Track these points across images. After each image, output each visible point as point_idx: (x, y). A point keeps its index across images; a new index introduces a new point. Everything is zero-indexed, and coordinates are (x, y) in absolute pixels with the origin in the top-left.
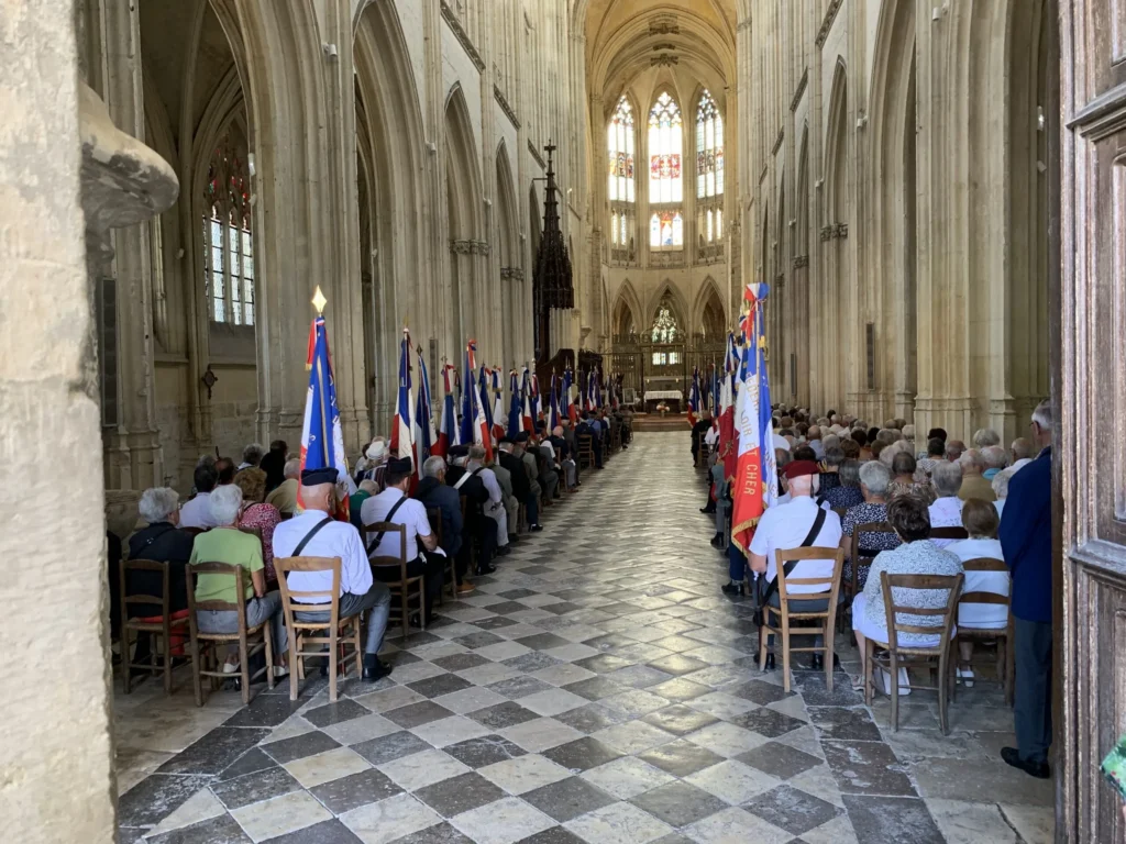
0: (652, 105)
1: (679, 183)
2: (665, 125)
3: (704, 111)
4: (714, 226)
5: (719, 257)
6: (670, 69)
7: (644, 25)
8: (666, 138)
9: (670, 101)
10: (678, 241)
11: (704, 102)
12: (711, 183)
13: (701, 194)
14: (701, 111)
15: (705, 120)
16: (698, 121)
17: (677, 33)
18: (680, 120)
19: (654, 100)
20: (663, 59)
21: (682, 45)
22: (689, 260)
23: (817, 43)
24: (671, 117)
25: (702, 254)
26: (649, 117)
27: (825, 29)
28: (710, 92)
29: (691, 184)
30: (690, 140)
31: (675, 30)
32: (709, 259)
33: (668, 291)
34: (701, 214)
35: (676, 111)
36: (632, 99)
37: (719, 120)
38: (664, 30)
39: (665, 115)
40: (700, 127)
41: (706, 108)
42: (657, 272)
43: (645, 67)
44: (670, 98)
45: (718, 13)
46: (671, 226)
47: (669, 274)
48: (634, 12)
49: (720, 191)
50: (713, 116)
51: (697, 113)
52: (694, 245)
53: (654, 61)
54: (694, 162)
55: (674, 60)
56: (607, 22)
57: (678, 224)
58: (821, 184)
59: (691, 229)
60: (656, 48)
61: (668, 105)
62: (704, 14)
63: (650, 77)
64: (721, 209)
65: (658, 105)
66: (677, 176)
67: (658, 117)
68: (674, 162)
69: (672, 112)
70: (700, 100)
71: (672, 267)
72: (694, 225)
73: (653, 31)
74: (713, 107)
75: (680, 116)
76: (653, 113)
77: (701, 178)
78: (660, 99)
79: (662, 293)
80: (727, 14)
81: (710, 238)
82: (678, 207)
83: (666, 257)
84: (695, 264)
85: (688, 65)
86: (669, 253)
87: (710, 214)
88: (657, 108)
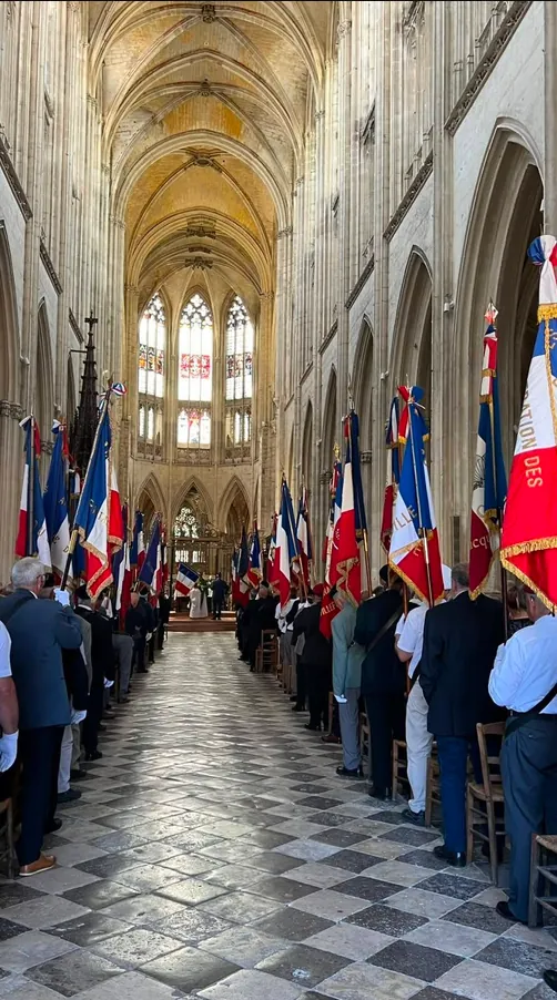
0: (184, 306)
1: (208, 384)
2: (196, 327)
3: (234, 317)
4: (240, 430)
5: (245, 459)
6: (204, 273)
7: (183, 224)
8: (196, 338)
9: (202, 304)
10: (206, 440)
11: (236, 308)
12: (241, 386)
13: (230, 396)
14: (231, 317)
15: (235, 325)
16: (228, 326)
17: (214, 238)
18: (211, 323)
19: (187, 301)
20: (198, 262)
21: (217, 250)
22: (216, 459)
23: (384, 236)
24: (203, 319)
25: (229, 454)
26: (181, 317)
27: (396, 222)
28: (243, 299)
29: (219, 385)
30: (221, 343)
31: (212, 234)
32: (236, 460)
33: (193, 489)
34: (229, 415)
35: (208, 314)
36: (164, 297)
37: (250, 327)
38: (201, 232)
39: (196, 316)
40: (231, 332)
41: (237, 314)
42: (183, 468)
43: (179, 267)
44: (201, 301)
45: (256, 222)
46: (199, 424)
47: (196, 471)
48: (174, 210)
49: (249, 394)
50: (244, 322)
51: (229, 318)
52: (222, 443)
53: (188, 262)
54: (223, 366)
55: (207, 263)
56: (146, 215)
57: (206, 421)
58: (386, 377)
59: (218, 429)
60: (192, 250)
61: (200, 307)
62: (242, 222)
63: (183, 278)
64: (249, 413)
65: (190, 306)
66: (207, 376)
67: (190, 318)
68: (204, 363)
69: (203, 315)
70: (231, 306)
71: (198, 464)
72: (222, 425)
73: (190, 232)
74: (244, 314)
75: (212, 319)
76: (185, 313)
77: (230, 382)
78: (192, 300)
79: (188, 488)
80: (264, 224)
81: (237, 441)
82: (207, 407)
83: (193, 455)
84: (222, 463)
85: (220, 270)
86: (196, 450)
87: (238, 416)
88: (189, 309)
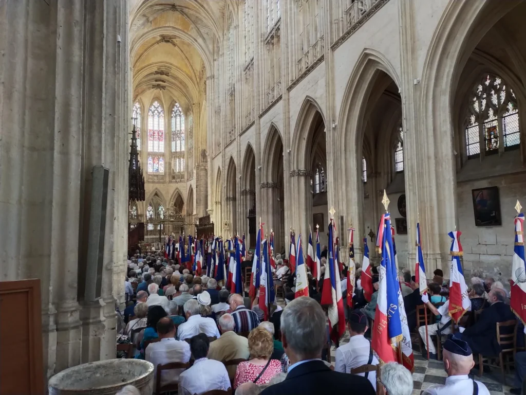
0: (150, 106)
1: (162, 143)
2: (156, 118)
3: (175, 113)
4: (179, 166)
5: (182, 180)
6: (161, 91)
7: (155, 69)
8: (156, 123)
9: (159, 106)
10: (162, 170)
11: (175, 109)
12: (180, 146)
13: (173, 150)
14: (174, 113)
15: (176, 116)
16: (172, 117)
17: (168, 76)
18: (163, 115)
19: (151, 104)
20: (158, 86)
21: (168, 81)
22: (167, 179)
23: (287, 89)
24: (159, 113)
25: (174, 178)
26: (149, 112)
28: (180, 105)
29: (168, 145)
30: (169, 125)
31: (167, 74)
32: (178, 180)
33: (156, 194)
34: (173, 159)
35: (162, 111)
36: (141, 102)
37: (183, 118)
38: (162, 73)
39: (156, 112)
40: (173, 120)
41: (176, 112)
42: (152, 185)
43: (149, 88)
44: (159, 105)
45: (192, 71)
46: (158, 163)
47: (157, 186)
48: (151, 62)
49: (183, 149)
50: (180, 116)
51: (172, 113)
52: (170, 174)
53: (154, 86)
54: (170, 136)
55: (164, 87)
56: (138, 64)
57: (162, 162)
58: (290, 151)
59: (168, 165)
60: (156, 81)
61: (158, 108)
62: (184, 70)
63: (151, 93)
64: (183, 158)
65: (153, 107)
66: (162, 140)
67: (153, 112)
68: (160, 134)
69: (160, 111)
70: (173, 108)
71: (158, 183)
72: (170, 164)
73: (157, 73)
74: (180, 112)
75: (163, 113)
76: (151, 110)
77: (173, 143)
78: (154, 104)
79: (154, 194)
80: (195, 71)
81: (178, 171)
82: (163, 155)
83: (155, 178)
84: (170, 182)
85: (170, 91)
86: (157, 176)
87: (177, 160)
88: (153, 109)
